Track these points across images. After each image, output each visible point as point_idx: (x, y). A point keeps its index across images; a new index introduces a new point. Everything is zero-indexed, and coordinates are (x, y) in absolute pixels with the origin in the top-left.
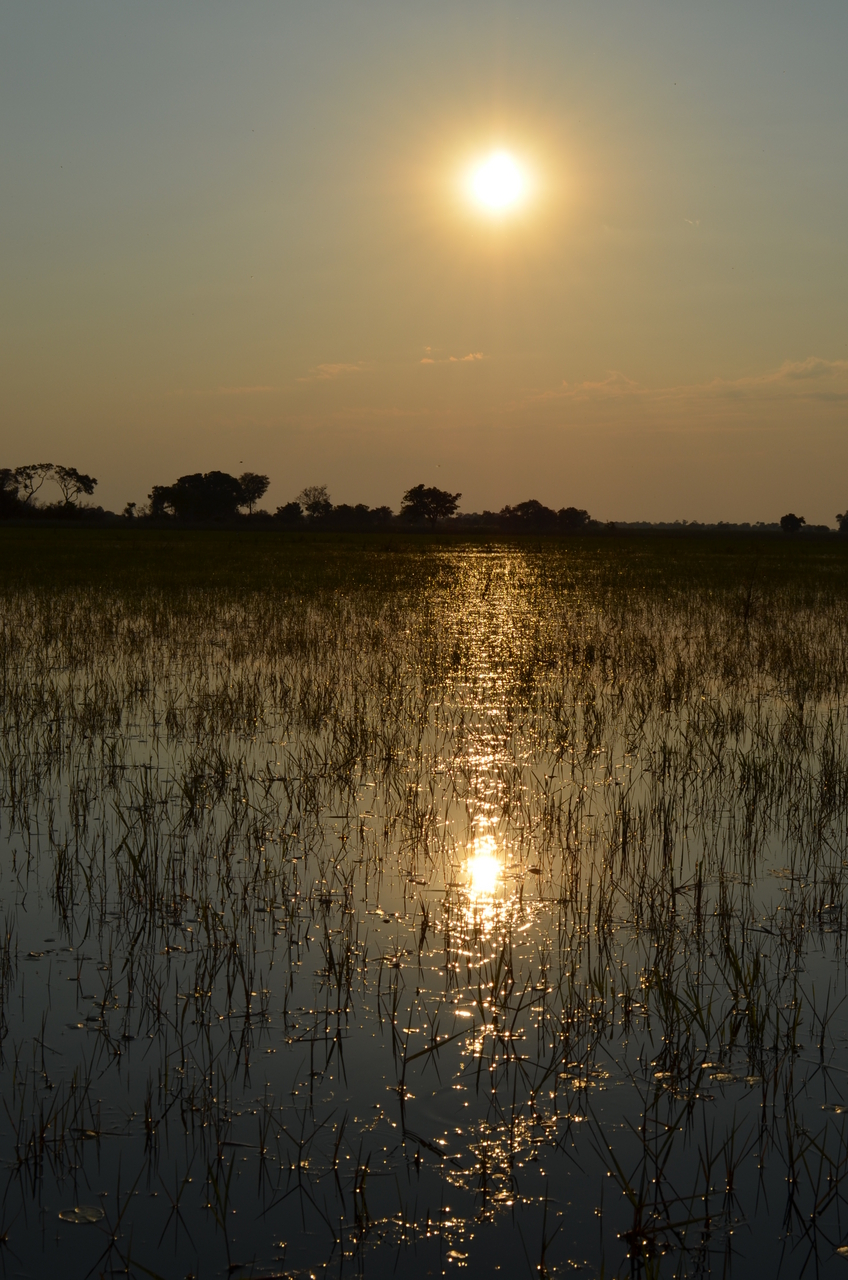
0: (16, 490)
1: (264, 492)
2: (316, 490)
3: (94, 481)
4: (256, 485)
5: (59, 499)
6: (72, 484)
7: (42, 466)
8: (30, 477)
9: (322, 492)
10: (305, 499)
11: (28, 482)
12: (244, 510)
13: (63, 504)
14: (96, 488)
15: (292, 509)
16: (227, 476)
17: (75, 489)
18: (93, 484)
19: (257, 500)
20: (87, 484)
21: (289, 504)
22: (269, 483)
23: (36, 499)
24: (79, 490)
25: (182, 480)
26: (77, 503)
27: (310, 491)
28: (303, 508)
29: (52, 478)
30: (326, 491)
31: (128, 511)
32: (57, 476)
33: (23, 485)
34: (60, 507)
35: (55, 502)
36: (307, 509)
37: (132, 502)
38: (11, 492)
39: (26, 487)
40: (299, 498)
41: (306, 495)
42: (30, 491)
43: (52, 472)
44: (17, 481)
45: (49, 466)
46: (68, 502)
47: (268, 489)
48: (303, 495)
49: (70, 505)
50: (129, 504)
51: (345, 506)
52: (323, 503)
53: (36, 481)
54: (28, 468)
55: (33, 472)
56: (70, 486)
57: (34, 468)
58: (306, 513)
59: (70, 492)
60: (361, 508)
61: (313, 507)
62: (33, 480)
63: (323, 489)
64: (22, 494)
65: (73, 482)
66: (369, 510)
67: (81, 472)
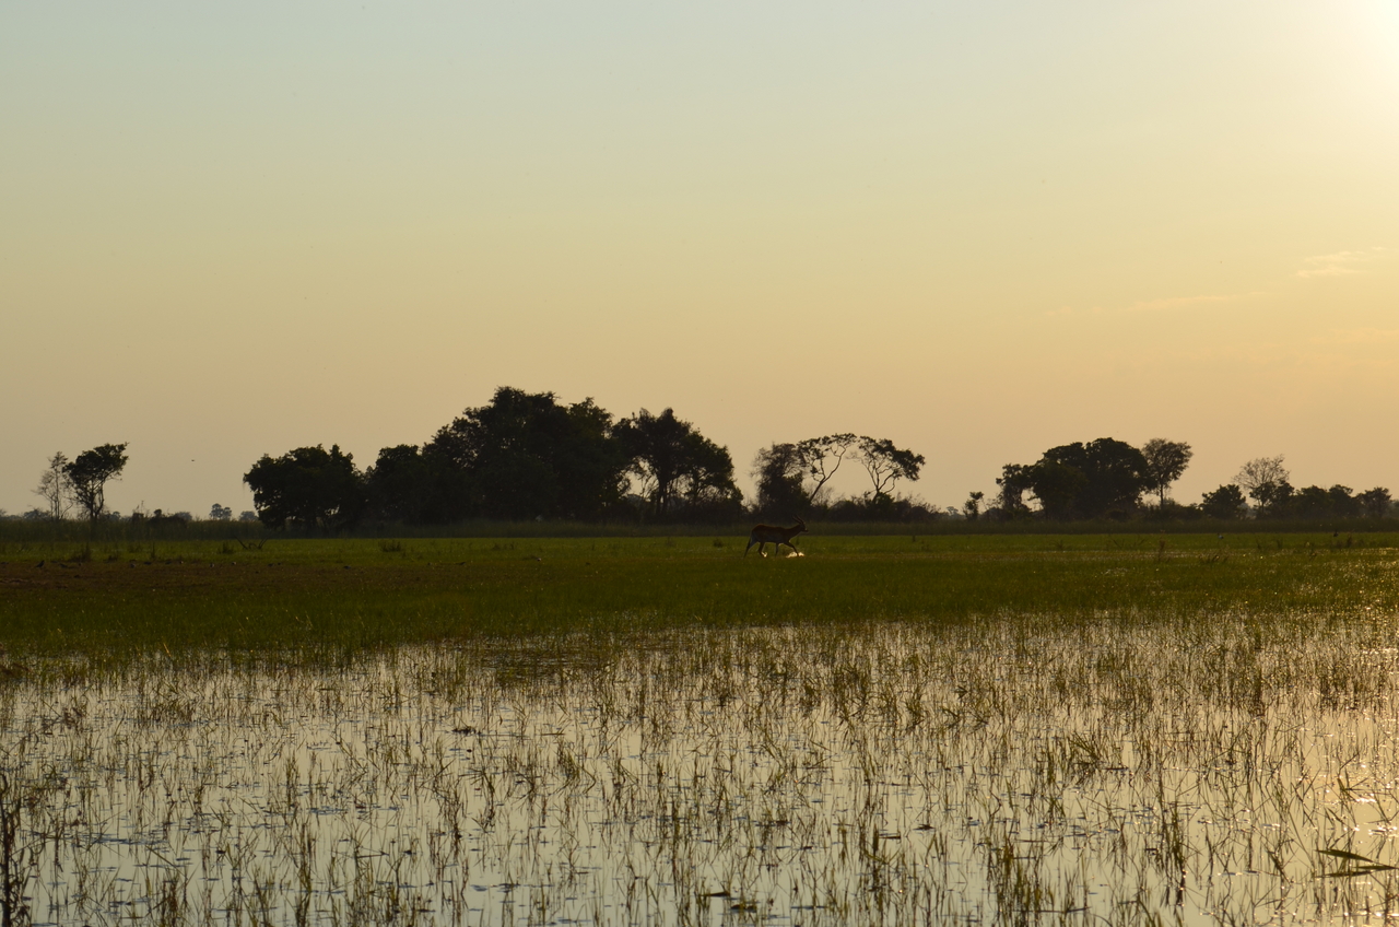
0: (799, 477)
1: (1182, 469)
2: (1266, 464)
3: (920, 459)
4: (1170, 458)
5: (866, 490)
6: (886, 464)
7: (838, 438)
8: (820, 456)
9: (1276, 467)
10: (1249, 479)
11: (817, 464)
12: (1150, 499)
13: (871, 497)
14: (923, 470)
15: (1225, 499)
16: (1123, 445)
17: (891, 472)
18: (918, 464)
19: (1172, 483)
20: (908, 463)
21: (1222, 489)
22: (1190, 455)
23: (830, 490)
24: (896, 474)
25: (1052, 454)
26: (893, 495)
27: (1256, 466)
28: (1245, 493)
29: (854, 456)
30: (1283, 465)
31: (971, 505)
32: (862, 453)
33: (811, 468)
34: (868, 502)
35: (859, 494)
36: (1252, 495)
37: (976, 491)
38: (791, 479)
39: (814, 471)
40: (1238, 478)
41: (1250, 472)
42: (819, 477)
43: (854, 447)
44: (804, 463)
45: (849, 438)
46: (879, 494)
47: (1189, 464)
48: (1245, 473)
49: (883, 499)
50: (973, 495)
51: (1315, 488)
52: (1278, 484)
53: (829, 462)
54: (817, 441)
55: (825, 447)
56: (882, 469)
57: (826, 440)
58: (1251, 502)
59: (882, 477)
60: (1339, 493)
61: (1263, 491)
62: (824, 460)
63: (1277, 462)
64: (808, 483)
65: (887, 462)
66: (1353, 495)
67: (899, 446)
